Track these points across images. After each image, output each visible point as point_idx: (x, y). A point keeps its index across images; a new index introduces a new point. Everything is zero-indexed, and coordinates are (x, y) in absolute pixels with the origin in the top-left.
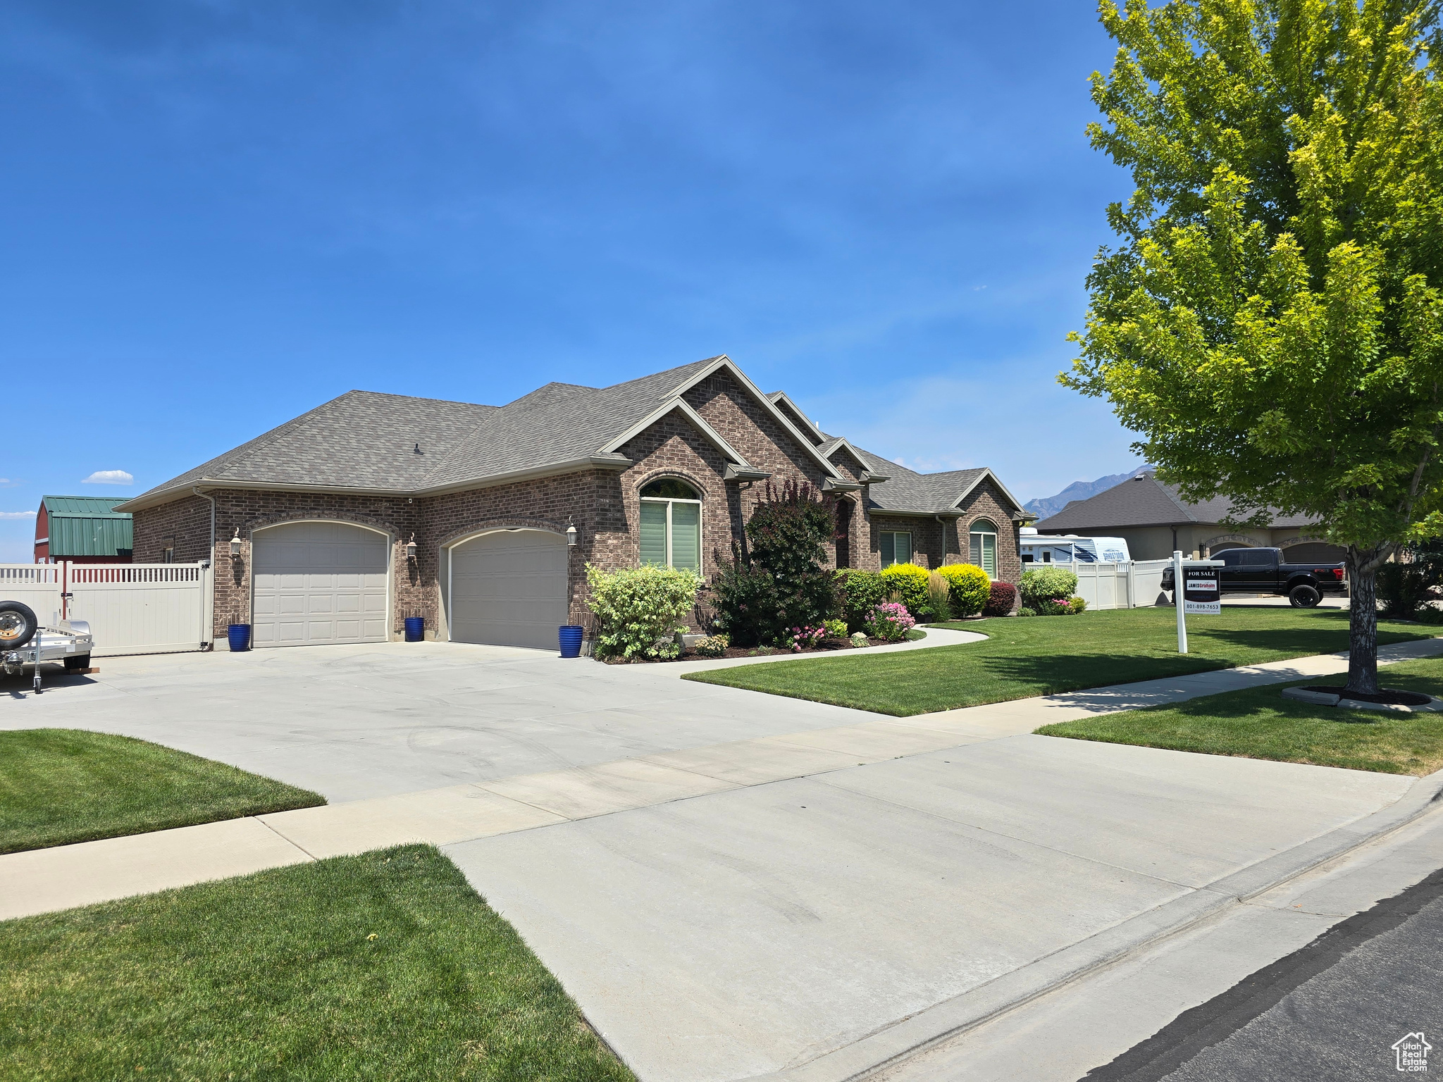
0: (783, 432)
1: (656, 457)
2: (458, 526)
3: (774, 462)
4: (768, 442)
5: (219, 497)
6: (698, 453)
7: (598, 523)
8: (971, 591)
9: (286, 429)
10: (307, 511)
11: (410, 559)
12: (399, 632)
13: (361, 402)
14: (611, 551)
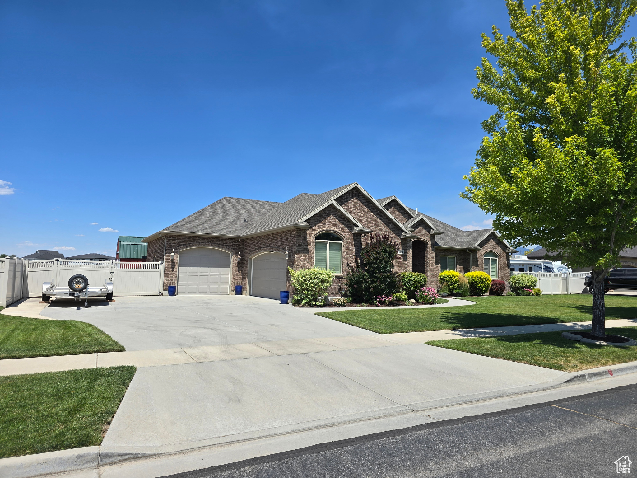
1: (323, 224)
2: (254, 250)
3: (378, 226)
4: (376, 218)
5: (168, 238)
6: (341, 222)
7: (297, 250)
8: (481, 283)
10: (199, 243)
11: (238, 262)
12: (233, 291)
13: (227, 201)
14: (302, 262)
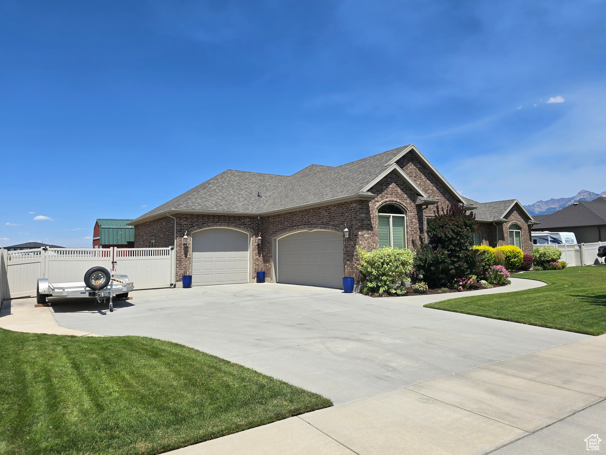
0: (438, 181)
1: (385, 194)
2: (282, 229)
3: (435, 196)
4: (432, 186)
5: (178, 217)
6: (404, 192)
7: (360, 226)
8: (515, 258)
9: (203, 186)
10: (215, 223)
11: (258, 245)
12: (254, 278)
13: (232, 175)
14: (366, 240)
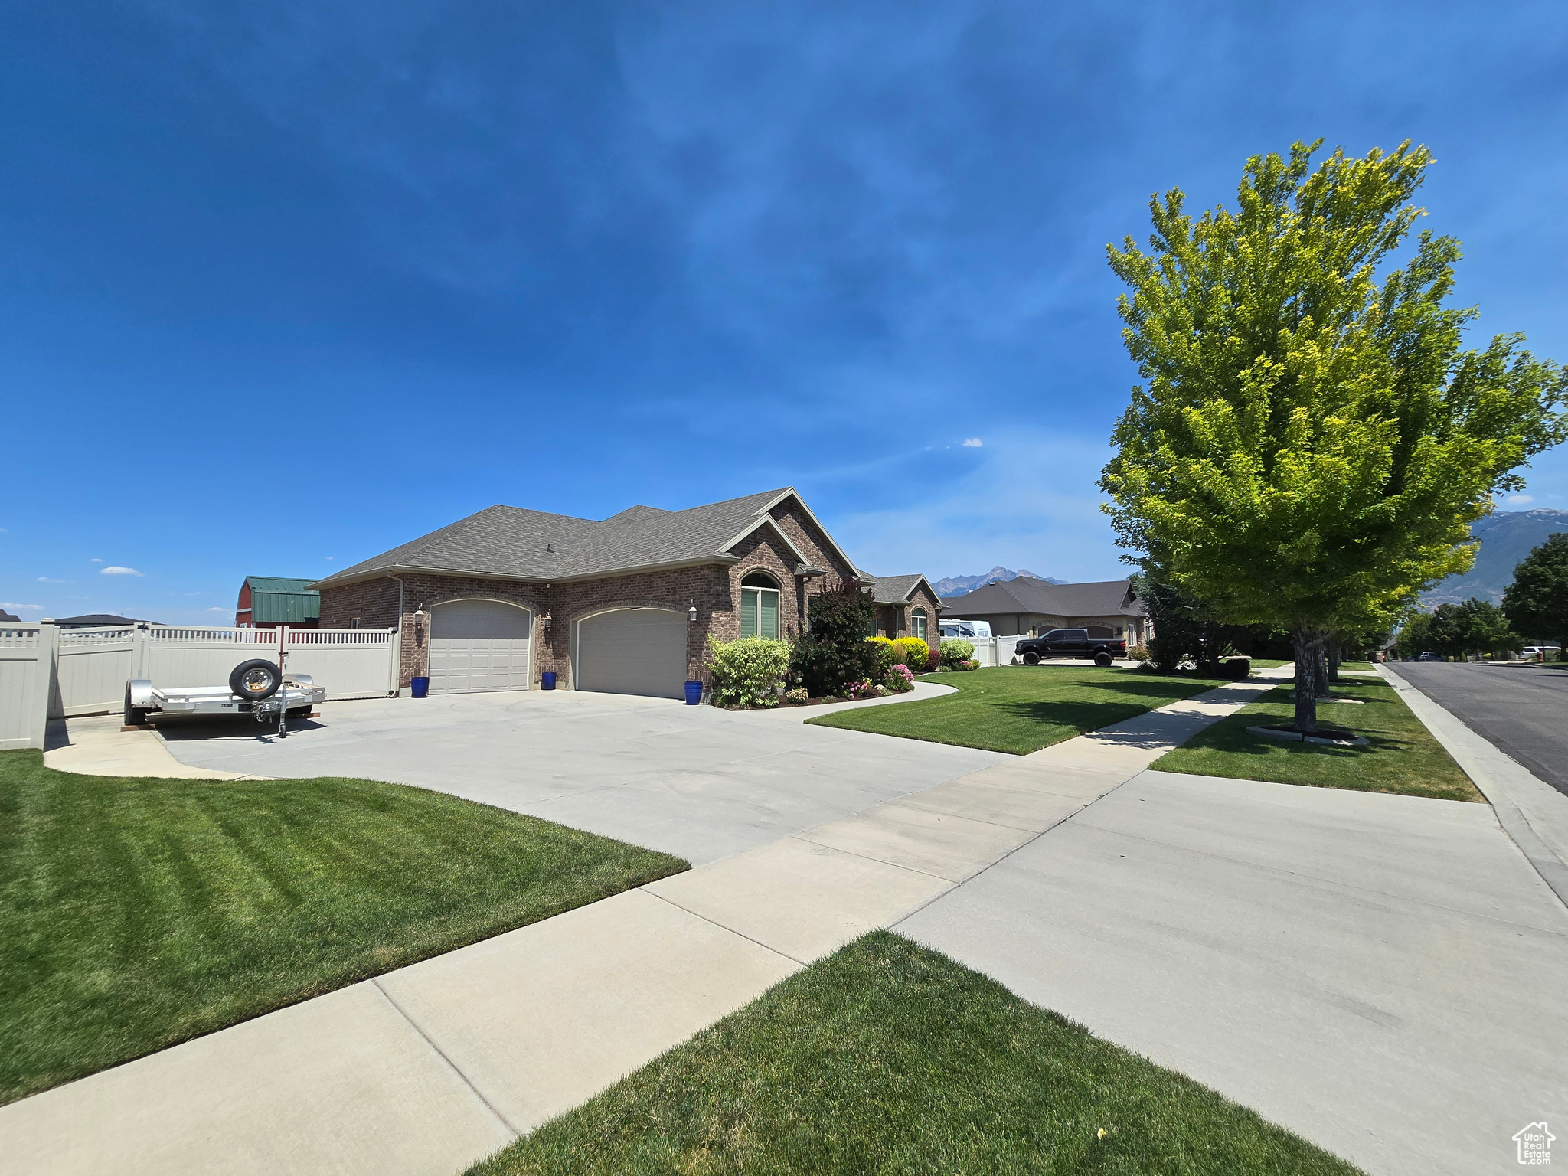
0: (826, 543)
1: (752, 557)
2: (589, 605)
3: (821, 564)
4: (817, 550)
5: (407, 579)
6: (779, 555)
7: (714, 604)
8: (918, 655)
9: (454, 529)
10: (473, 591)
11: (546, 629)
12: (537, 683)
13: (505, 514)
14: (722, 626)
